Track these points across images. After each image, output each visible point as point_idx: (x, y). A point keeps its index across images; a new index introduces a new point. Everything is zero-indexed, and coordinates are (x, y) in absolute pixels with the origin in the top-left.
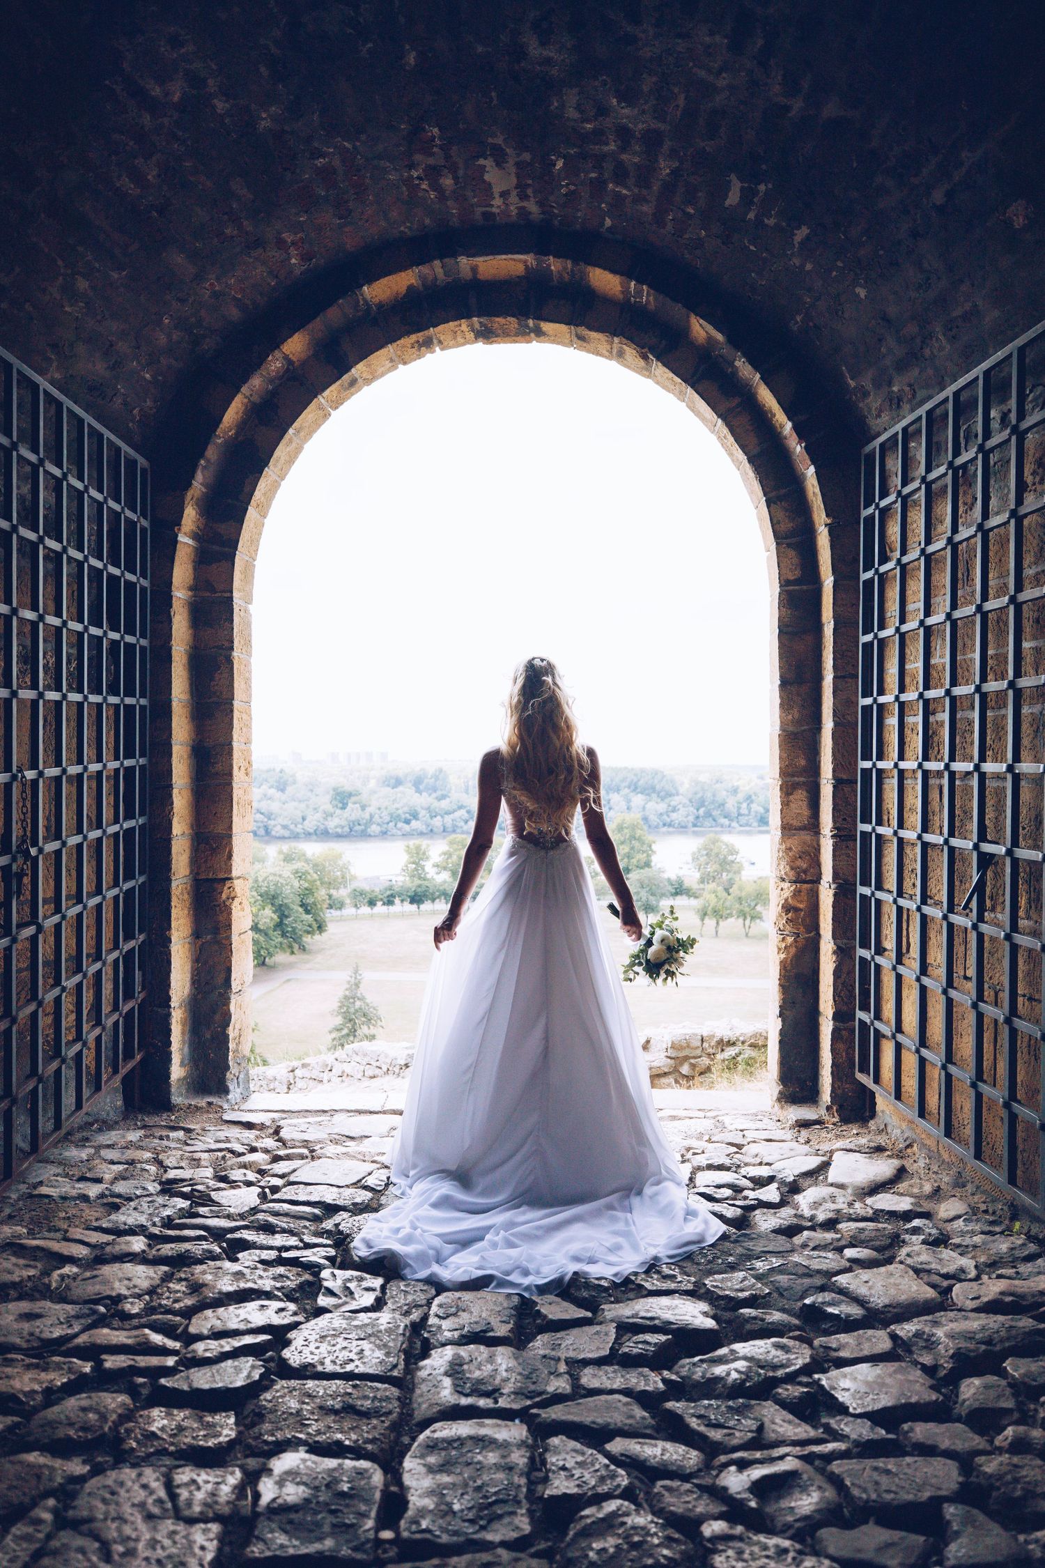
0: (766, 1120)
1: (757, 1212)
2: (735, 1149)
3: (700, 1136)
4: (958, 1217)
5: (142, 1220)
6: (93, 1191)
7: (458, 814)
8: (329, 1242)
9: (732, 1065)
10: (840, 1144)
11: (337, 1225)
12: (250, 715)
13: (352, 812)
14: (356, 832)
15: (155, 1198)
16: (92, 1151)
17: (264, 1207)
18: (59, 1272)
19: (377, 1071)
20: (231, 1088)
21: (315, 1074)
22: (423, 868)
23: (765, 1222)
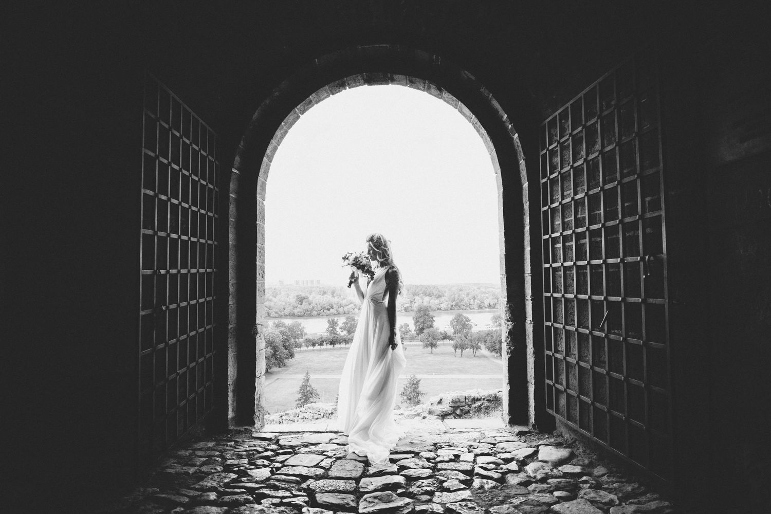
0: (503, 432)
1: (509, 475)
2: (492, 446)
3: (475, 440)
4: (603, 475)
5: (215, 484)
6: (192, 470)
7: (350, 306)
8: (305, 494)
9: (479, 409)
10: (541, 442)
11: (308, 486)
12: (264, 251)
13: (305, 306)
14: (307, 314)
15: (221, 473)
16: (191, 451)
17: (273, 477)
18: (174, 510)
19: (319, 416)
20: (256, 422)
21: (291, 418)
22: (335, 329)
23: (513, 480)
